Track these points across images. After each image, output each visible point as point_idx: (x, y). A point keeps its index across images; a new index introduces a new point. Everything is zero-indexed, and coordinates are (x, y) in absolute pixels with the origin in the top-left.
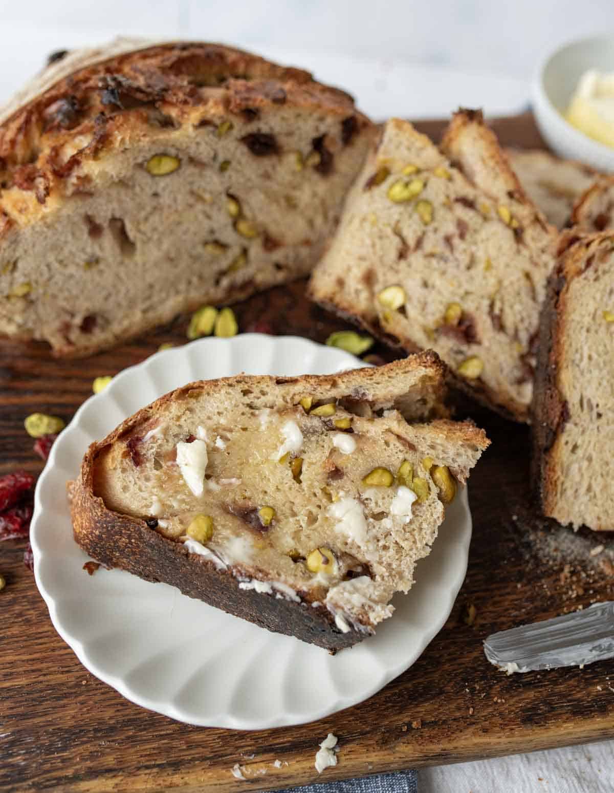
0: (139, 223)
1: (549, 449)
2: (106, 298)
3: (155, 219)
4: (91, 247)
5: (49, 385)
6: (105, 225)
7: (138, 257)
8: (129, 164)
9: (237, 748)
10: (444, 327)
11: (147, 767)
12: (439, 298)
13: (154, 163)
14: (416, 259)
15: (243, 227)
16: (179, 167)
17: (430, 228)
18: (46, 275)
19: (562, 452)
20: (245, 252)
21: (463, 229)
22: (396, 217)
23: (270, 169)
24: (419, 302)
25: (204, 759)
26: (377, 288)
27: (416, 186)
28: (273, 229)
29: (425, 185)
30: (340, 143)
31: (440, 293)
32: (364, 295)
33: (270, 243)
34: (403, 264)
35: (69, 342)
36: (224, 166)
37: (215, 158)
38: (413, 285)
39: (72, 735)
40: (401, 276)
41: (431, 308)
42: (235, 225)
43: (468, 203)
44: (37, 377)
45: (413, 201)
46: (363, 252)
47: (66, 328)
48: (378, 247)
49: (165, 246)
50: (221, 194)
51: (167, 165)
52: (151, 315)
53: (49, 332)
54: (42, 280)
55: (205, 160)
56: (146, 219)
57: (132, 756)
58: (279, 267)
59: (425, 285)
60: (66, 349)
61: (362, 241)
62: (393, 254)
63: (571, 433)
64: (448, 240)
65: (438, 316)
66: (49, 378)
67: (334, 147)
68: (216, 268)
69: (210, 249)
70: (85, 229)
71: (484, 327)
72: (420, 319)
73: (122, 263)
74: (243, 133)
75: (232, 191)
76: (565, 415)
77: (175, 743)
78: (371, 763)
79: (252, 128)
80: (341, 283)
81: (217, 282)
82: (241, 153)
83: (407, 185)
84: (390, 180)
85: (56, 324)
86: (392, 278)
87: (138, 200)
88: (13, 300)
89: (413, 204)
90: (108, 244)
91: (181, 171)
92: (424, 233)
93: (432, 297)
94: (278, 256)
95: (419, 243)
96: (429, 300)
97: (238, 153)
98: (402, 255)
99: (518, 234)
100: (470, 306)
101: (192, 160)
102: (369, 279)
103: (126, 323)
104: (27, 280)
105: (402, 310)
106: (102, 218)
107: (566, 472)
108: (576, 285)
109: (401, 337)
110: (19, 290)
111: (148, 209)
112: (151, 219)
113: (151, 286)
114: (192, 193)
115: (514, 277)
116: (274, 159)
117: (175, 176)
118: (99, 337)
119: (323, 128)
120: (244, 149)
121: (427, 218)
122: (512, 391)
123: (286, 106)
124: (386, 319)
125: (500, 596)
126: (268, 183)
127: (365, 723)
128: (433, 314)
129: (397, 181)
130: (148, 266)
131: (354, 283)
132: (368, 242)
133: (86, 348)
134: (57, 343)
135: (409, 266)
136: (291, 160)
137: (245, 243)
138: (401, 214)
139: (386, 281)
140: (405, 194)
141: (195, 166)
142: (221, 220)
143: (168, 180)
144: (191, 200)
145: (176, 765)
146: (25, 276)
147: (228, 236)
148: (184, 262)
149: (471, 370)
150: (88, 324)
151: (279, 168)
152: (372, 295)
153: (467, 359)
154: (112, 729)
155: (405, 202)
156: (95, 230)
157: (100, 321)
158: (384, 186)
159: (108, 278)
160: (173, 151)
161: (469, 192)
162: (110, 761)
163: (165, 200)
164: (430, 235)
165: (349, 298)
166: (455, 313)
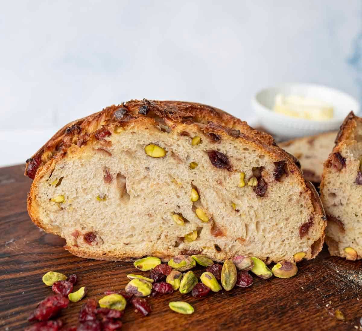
0: (134, 183)
2: (105, 225)
3: (144, 184)
4: (104, 188)
6: (115, 176)
7: (130, 206)
8: (135, 143)
13: (150, 147)
15: (199, 211)
16: (165, 156)
18: (75, 196)
20: (199, 231)
23: (222, 178)
28: (219, 221)
30: (272, 179)
33: (216, 231)
35: (76, 245)
36: (193, 166)
37: (188, 157)
42: (194, 208)
47: (76, 235)
49: (147, 205)
50: (187, 182)
51: (157, 152)
52: (129, 249)
53: (67, 233)
54: (71, 197)
55: (182, 158)
56: (139, 182)
68: (177, 234)
69: (176, 217)
70: (103, 174)
73: (119, 205)
74: (208, 148)
75: (194, 183)
79: (215, 147)
81: (177, 245)
82: (205, 161)
85: (72, 230)
87: (137, 168)
88: (53, 203)
90: (113, 191)
91: (166, 159)
94: (220, 241)
97: (203, 161)
101: (173, 154)
103: (113, 247)
104: (63, 193)
106: (114, 171)
110: (58, 199)
111: (142, 176)
112: (142, 183)
113: (133, 228)
114: (170, 175)
116: (225, 173)
117: (161, 160)
118: (94, 249)
119: (262, 163)
123: (238, 140)
126: (220, 187)
130: (134, 213)
134: (70, 241)
136: (238, 176)
137: (200, 225)
141: (175, 159)
142: (186, 202)
143: (156, 161)
144: (169, 181)
146: (63, 191)
147: (188, 214)
148: (158, 220)
150: (90, 237)
151: (228, 180)
156: (108, 178)
157: (98, 239)
159: (109, 211)
160: (162, 145)
163: (153, 174)
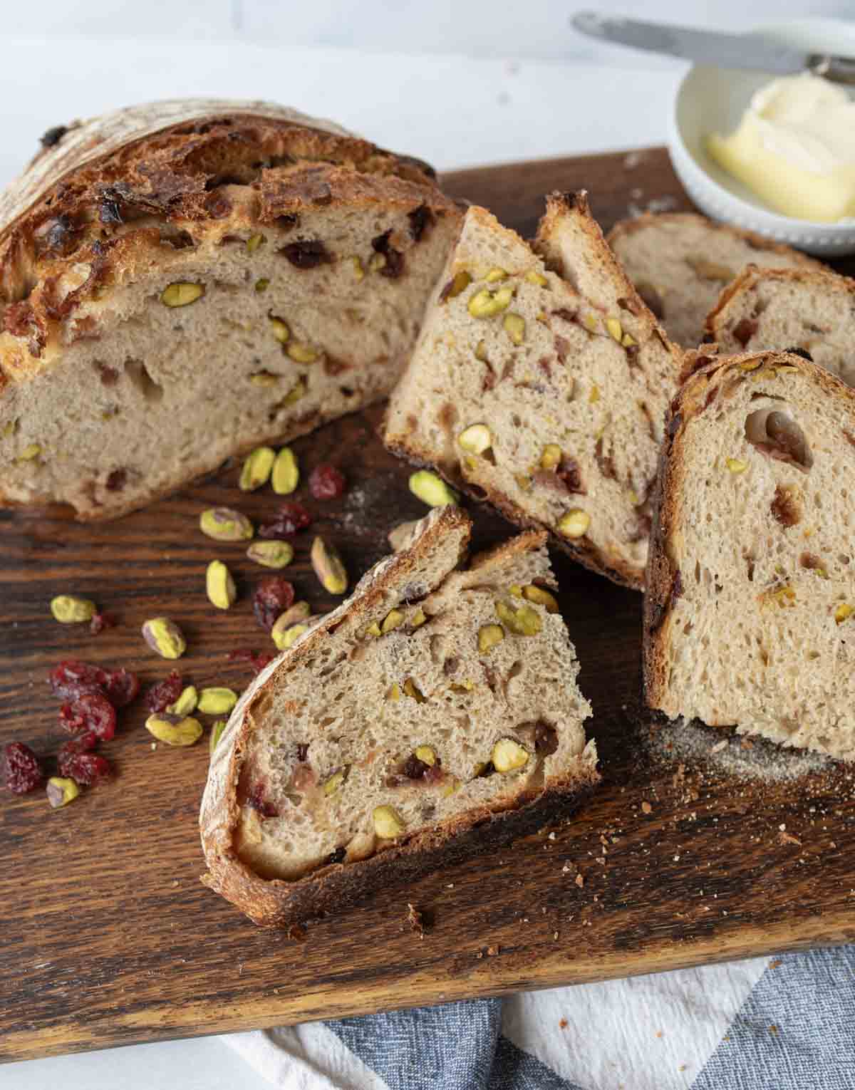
0: (162, 363)
1: (655, 630)
2: (134, 451)
3: (182, 355)
4: (107, 396)
5: (77, 555)
6: (121, 369)
7: (167, 400)
8: (139, 299)
9: (294, 978)
10: (540, 474)
11: (198, 999)
12: (534, 438)
13: (171, 292)
14: (504, 389)
15: (295, 351)
16: (204, 293)
17: (522, 350)
18: (57, 433)
19: (672, 632)
20: (303, 379)
21: (562, 349)
22: (479, 337)
23: (321, 282)
24: (509, 444)
25: (258, 989)
26: (457, 427)
27: (503, 296)
28: (335, 350)
29: (514, 294)
30: (411, 242)
31: (534, 431)
32: (442, 437)
33: (333, 365)
34: (488, 395)
35: (96, 504)
36: (261, 286)
37: (248, 276)
38: (501, 423)
39: (116, 965)
40: (486, 411)
41: (523, 452)
42: (285, 348)
43: (571, 317)
44: (62, 545)
45: (497, 316)
46: (439, 382)
47: (90, 488)
48: (457, 375)
49: (198, 386)
50: (261, 317)
51: (188, 294)
52: (192, 463)
53: (70, 492)
54: (53, 438)
55: (236, 282)
56: (171, 357)
57: (181, 986)
58: (347, 392)
59: (517, 422)
60: (92, 512)
61: (438, 368)
62: (476, 385)
63: (683, 609)
64: (544, 364)
65: (532, 461)
66: (77, 546)
67: (403, 245)
68: (267, 402)
69: (256, 380)
70: (97, 377)
71: (589, 475)
72: (510, 464)
73: (148, 409)
74: (280, 245)
75: (274, 314)
76: (677, 588)
77: (226, 973)
78: (442, 993)
79: (291, 237)
80: (413, 422)
81: (272, 417)
82: (282, 267)
83: (491, 295)
84: (472, 287)
85: (77, 485)
86: (476, 415)
87: (157, 337)
88: (21, 465)
89: (499, 320)
90: (127, 389)
91: (206, 299)
92: (514, 356)
93: (525, 436)
94: (346, 378)
95: (508, 369)
96: (522, 441)
97: (278, 268)
98: (487, 386)
99: (632, 354)
100: (571, 448)
101: (218, 284)
102: (447, 416)
103: (162, 475)
104: (34, 440)
105: (489, 454)
106: (116, 363)
107: (677, 657)
108: (695, 426)
109: (487, 490)
110: (28, 453)
111: (172, 345)
112: (177, 357)
113: (188, 431)
114: (224, 320)
115: (626, 410)
116: (326, 269)
117: (200, 304)
118: (131, 494)
119: (385, 226)
120: (285, 262)
121: (518, 337)
122: (625, 552)
123: (332, 207)
124: (469, 466)
125: (599, 803)
126: (322, 298)
127: (436, 950)
128: (527, 459)
129: (479, 290)
130: (181, 408)
131: (428, 422)
132: (445, 370)
133: (119, 508)
134: (81, 505)
135: (496, 398)
136: (348, 268)
137: (303, 370)
138: (484, 332)
139: (468, 418)
140: (490, 306)
141: (224, 291)
142: (267, 348)
143: (191, 310)
144: (225, 330)
145: (228, 997)
146: (31, 437)
147: (278, 363)
148: (227, 399)
149: (573, 527)
150: (117, 480)
151: (332, 280)
152: (451, 436)
153: (568, 512)
154: (158, 958)
155: (491, 317)
156: (109, 376)
157: (130, 476)
158: (464, 297)
159: (133, 428)
160: (192, 277)
161: (570, 302)
162: (156, 991)
163: (191, 333)
164: (522, 358)
165: (423, 442)
166: (552, 458)
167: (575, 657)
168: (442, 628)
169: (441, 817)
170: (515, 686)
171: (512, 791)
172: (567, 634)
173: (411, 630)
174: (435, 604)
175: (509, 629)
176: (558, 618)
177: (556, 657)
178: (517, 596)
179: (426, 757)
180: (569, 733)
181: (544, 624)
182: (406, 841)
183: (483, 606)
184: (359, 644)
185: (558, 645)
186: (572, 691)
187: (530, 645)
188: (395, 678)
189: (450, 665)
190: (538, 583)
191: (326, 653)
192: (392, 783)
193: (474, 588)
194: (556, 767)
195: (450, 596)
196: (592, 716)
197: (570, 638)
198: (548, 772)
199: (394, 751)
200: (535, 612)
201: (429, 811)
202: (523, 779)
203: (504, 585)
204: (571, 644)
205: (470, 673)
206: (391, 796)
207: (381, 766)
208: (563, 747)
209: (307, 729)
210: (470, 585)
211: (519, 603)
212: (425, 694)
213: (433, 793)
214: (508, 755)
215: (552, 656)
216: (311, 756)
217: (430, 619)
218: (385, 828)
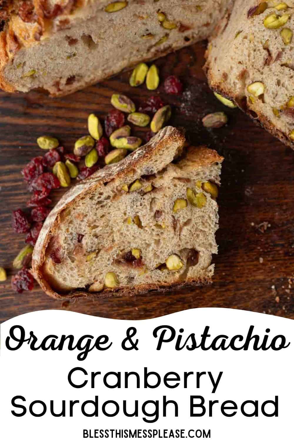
29: (290, 18)
45: (279, 28)
83: (278, 17)
89: (279, 31)
121: (287, 41)
129: (272, 14)
140: (276, 23)
167: (217, 222)
168: (159, 196)
169: (136, 283)
170: (185, 231)
171: (171, 280)
172: (217, 210)
173: (143, 193)
174: (158, 183)
175: (190, 202)
176: (214, 203)
177: (208, 221)
178: (198, 187)
179: (136, 254)
180: (204, 258)
181: (207, 203)
182: (117, 290)
183: (181, 189)
184: (118, 193)
185: (211, 215)
186: (212, 239)
187: (198, 212)
188: (131, 214)
189: (158, 213)
190: (211, 182)
191: (101, 194)
192: (118, 262)
193: (179, 179)
194: (194, 272)
195: (166, 181)
196: (217, 254)
197: (218, 212)
198: (189, 275)
199: (122, 248)
200: (205, 196)
201: (131, 279)
202: (177, 275)
203: (194, 180)
204: (218, 215)
205: (166, 220)
206: (115, 268)
207: (115, 252)
208: (200, 264)
209: (85, 229)
210: (178, 177)
211: (199, 191)
212: (143, 224)
213: (135, 272)
214: (173, 263)
215: (207, 220)
216: (84, 241)
217: (154, 189)
218: (110, 282)
